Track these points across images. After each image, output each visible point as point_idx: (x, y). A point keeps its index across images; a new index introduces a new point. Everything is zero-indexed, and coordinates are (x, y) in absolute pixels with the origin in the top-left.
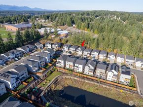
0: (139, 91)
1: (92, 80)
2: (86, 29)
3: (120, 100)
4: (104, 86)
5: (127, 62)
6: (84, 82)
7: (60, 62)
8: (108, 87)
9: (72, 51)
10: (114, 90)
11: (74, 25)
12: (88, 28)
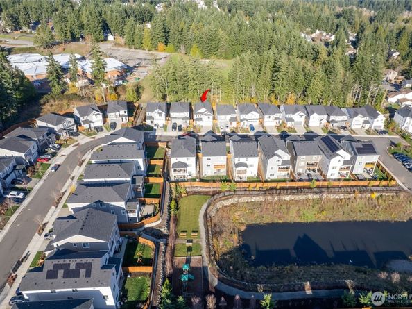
0: (401, 185)
1: (298, 190)
2: (161, 46)
3: (382, 217)
4: (332, 196)
5: (333, 121)
6: (281, 202)
7: (185, 165)
8: (342, 196)
9: (179, 122)
10: (359, 200)
11: (110, 38)
12: (166, 43)
